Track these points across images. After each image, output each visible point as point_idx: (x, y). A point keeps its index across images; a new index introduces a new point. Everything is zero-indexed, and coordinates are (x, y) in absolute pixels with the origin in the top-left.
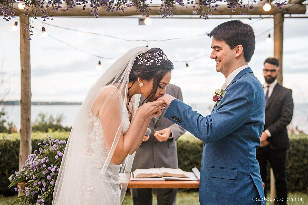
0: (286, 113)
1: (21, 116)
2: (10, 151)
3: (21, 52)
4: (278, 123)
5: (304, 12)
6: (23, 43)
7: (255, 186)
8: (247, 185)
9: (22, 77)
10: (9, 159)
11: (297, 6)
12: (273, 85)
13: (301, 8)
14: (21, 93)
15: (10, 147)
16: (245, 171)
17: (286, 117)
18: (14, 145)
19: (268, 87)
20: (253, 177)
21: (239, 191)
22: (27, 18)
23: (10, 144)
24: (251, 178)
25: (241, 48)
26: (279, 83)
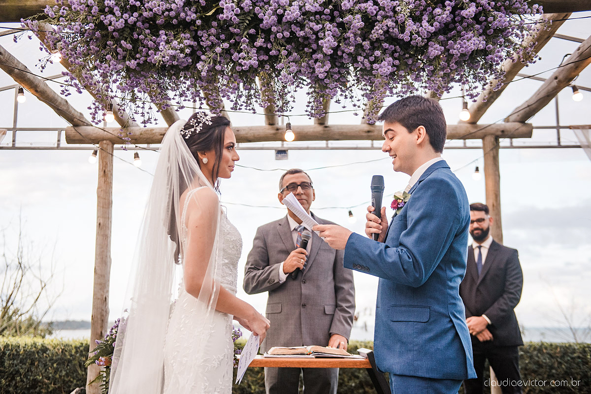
0: (511, 287)
1: (94, 295)
2: (69, 361)
3: (98, 197)
5: (529, 135)
6: (102, 183)
7: (457, 334)
8: (445, 332)
9: (98, 234)
10: (67, 375)
11: (517, 125)
12: (487, 244)
13: (524, 129)
14: (96, 259)
15: (71, 355)
16: (442, 310)
17: (511, 293)
18: (76, 352)
19: (480, 247)
20: (454, 320)
21: (432, 339)
22: (109, 147)
23: (70, 351)
24: (451, 321)
25: (423, 130)
26: (496, 240)
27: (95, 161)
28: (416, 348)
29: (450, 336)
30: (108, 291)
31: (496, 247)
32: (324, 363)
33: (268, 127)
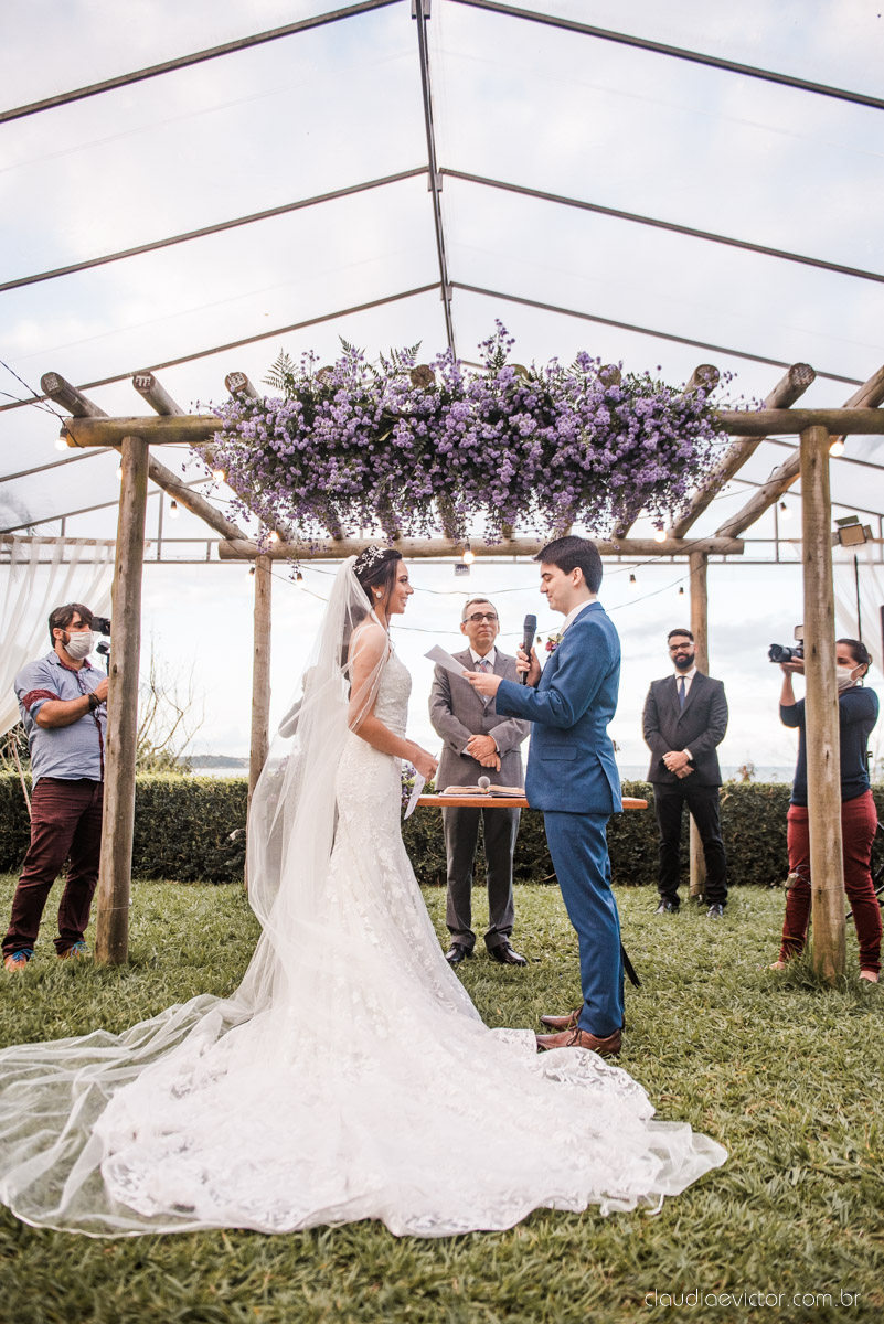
0: (717, 721)
1: (253, 728)
2: (224, 801)
3: (256, 620)
4: (704, 738)
5: (740, 551)
6: (260, 604)
7: (603, 771)
8: (592, 769)
9: (255, 661)
10: (222, 816)
11: (727, 540)
12: (691, 674)
13: (735, 545)
14: (254, 689)
15: (225, 795)
16: (590, 749)
17: (716, 728)
18: (231, 791)
19: (683, 678)
20: (600, 757)
21: (578, 777)
22: (267, 562)
23: (224, 790)
24: (598, 759)
25: (579, 571)
26: (701, 671)
27: (252, 579)
28: (563, 785)
29: (596, 773)
30: (267, 725)
31: (700, 679)
32: (500, 802)
33: (446, 540)
